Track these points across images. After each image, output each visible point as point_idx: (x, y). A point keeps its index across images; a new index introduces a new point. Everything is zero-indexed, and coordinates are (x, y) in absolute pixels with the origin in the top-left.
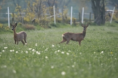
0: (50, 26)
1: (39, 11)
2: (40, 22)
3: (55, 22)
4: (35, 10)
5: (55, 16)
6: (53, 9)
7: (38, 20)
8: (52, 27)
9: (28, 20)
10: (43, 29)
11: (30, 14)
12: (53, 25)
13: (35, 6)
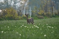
0: (51, 16)
1: (46, 9)
2: (46, 15)
3: (54, 15)
4: (44, 9)
5: (54, 11)
6: (53, 8)
7: (45, 14)
8: (52, 17)
9: (40, 14)
10: (48, 18)
11: (41, 11)
12: (53, 16)
13: (44, 6)
